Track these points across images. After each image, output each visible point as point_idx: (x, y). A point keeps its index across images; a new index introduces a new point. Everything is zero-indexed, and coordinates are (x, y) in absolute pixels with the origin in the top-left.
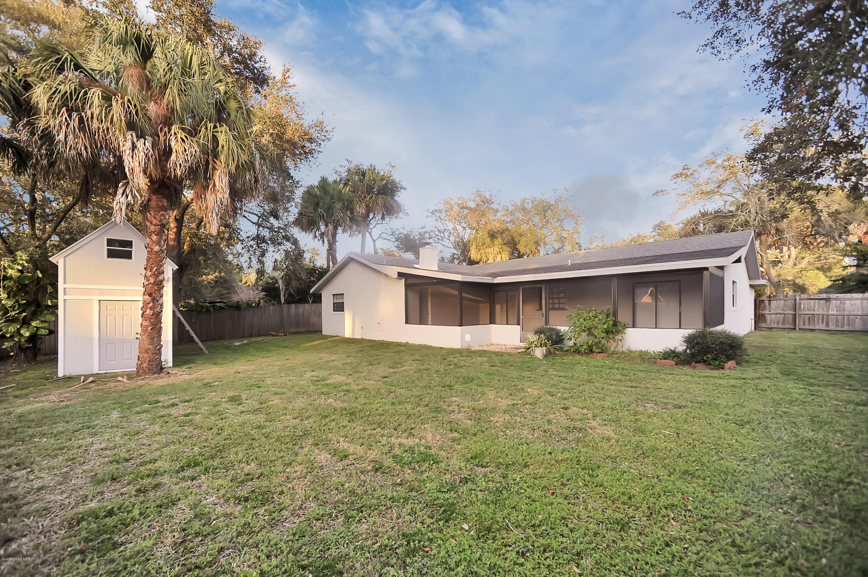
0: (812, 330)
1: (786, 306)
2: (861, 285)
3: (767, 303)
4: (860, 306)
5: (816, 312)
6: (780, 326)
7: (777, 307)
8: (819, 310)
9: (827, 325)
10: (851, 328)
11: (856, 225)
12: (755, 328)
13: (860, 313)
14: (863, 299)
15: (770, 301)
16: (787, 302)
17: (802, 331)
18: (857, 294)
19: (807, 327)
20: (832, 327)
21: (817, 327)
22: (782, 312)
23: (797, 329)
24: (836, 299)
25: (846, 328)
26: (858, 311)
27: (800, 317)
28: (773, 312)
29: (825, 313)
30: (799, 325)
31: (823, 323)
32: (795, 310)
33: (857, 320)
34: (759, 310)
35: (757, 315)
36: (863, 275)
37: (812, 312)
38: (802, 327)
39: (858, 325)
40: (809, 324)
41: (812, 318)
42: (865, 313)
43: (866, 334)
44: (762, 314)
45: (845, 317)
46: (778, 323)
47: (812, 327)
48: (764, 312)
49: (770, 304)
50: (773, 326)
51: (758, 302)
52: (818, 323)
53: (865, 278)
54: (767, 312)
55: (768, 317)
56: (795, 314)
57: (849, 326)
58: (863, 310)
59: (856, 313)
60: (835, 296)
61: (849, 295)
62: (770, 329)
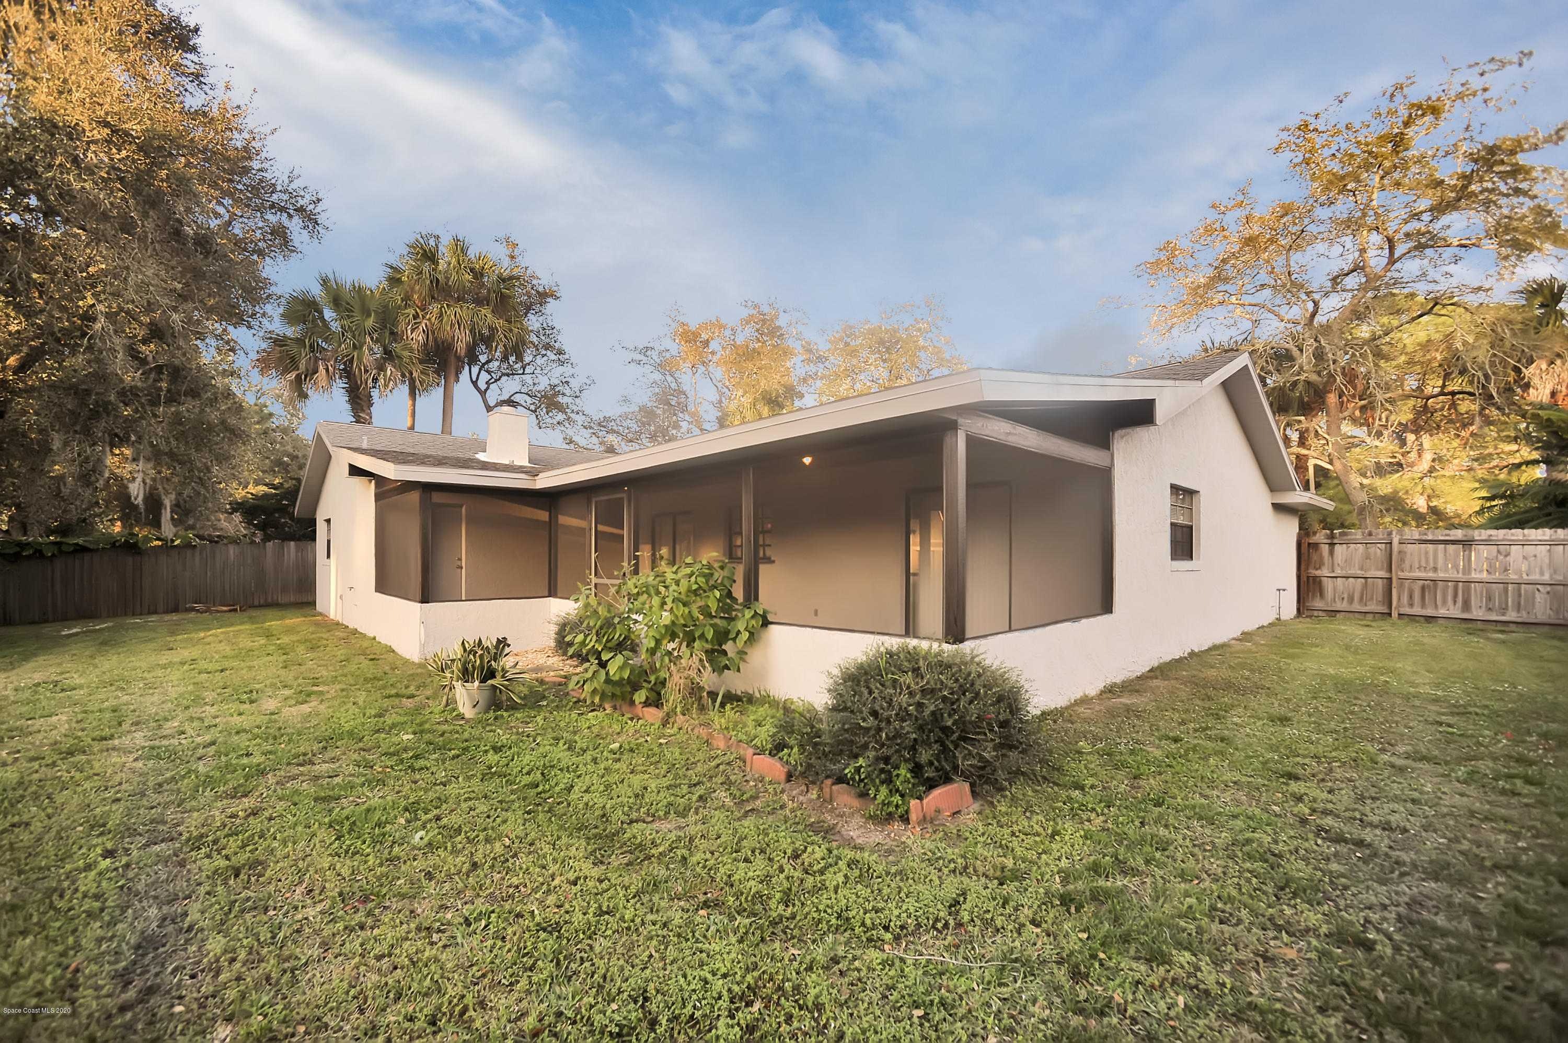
0: (1430, 619)
1: (1368, 557)
2: (1551, 509)
3: (1325, 549)
4: (1547, 560)
5: (1441, 575)
6: (1356, 607)
7: (1348, 561)
8: (1446, 570)
9: (1466, 606)
10: (1524, 617)
11: (1544, 366)
12: (1298, 610)
13: (1546, 578)
14: (1553, 543)
15: (1332, 545)
16: (1373, 549)
17: (1406, 619)
18: (1540, 531)
19: (1417, 610)
20: (1477, 613)
21: (1442, 612)
22: (1359, 573)
23: (1395, 614)
24: (1488, 542)
25: (1511, 616)
26: (1542, 574)
27: (1401, 586)
28: (1338, 572)
29: (1460, 576)
30: (1398, 606)
31: (1455, 602)
32: (1390, 570)
33: (1537, 594)
34: (1307, 568)
35: (1304, 579)
36: (1559, 483)
37: (1431, 575)
38: (1407, 610)
39: (1541, 610)
40: (1423, 605)
41: (1429, 588)
42: (1560, 577)
43: (1561, 632)
44: (1315, 577)
45: (1510, 587)
46: (1351, 600)
47: (1429, 612)
48: (1318, 573)
49: (1331, 553)
50: (1339, 606)
51: (1304, 547)
52: (1444, 602)
53: (1560, 492)
54: (1325, 572)
55: (1328, 585)
56: (1390, 579)
57: (1518, 610)
58: (1555, 572)
59: (1535, 577)
60: (1484, 534)
61: (1517, 534)
62: (1333, 613)
